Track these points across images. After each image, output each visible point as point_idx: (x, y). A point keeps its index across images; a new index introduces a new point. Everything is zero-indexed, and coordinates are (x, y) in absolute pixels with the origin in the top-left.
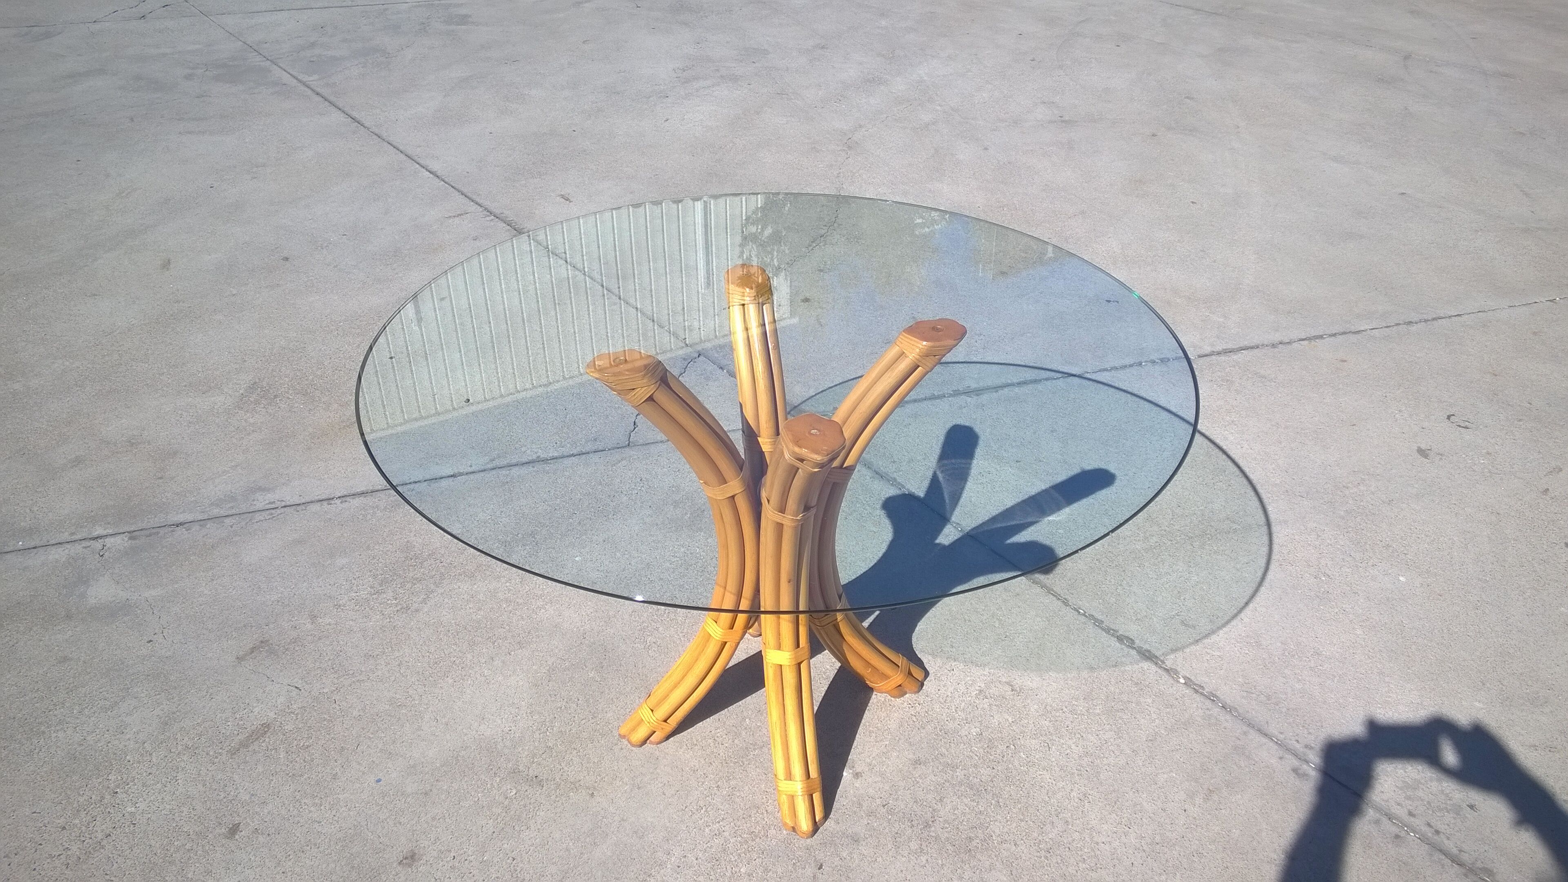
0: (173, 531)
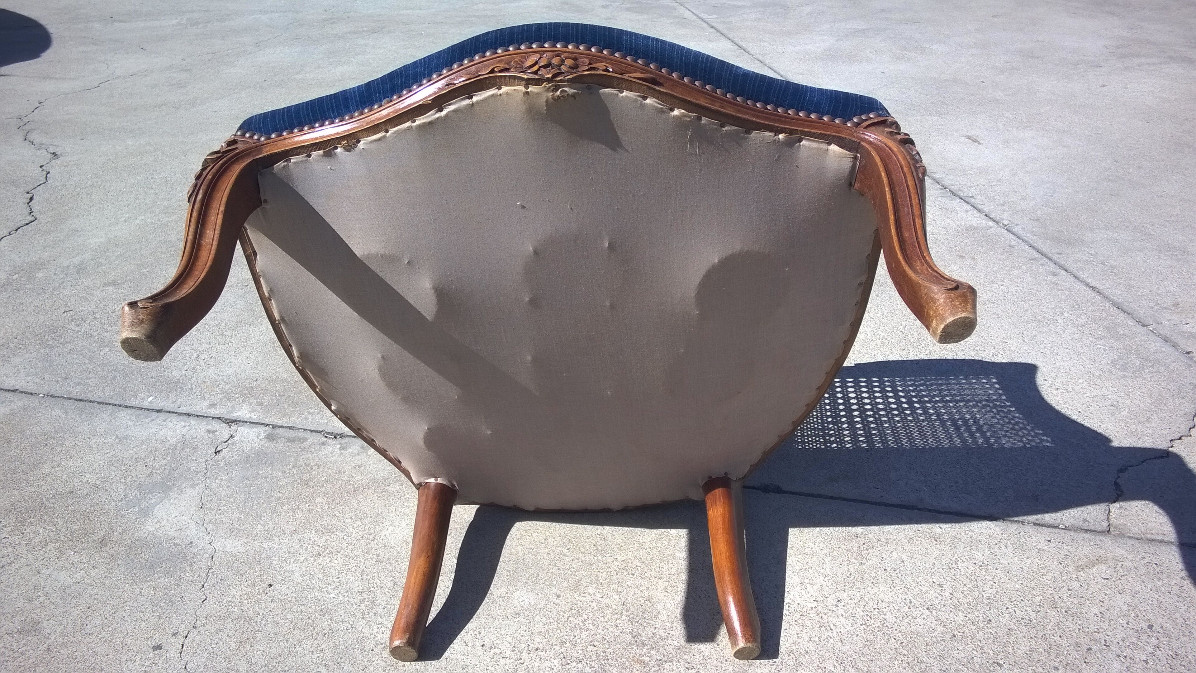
0: (324, 444)
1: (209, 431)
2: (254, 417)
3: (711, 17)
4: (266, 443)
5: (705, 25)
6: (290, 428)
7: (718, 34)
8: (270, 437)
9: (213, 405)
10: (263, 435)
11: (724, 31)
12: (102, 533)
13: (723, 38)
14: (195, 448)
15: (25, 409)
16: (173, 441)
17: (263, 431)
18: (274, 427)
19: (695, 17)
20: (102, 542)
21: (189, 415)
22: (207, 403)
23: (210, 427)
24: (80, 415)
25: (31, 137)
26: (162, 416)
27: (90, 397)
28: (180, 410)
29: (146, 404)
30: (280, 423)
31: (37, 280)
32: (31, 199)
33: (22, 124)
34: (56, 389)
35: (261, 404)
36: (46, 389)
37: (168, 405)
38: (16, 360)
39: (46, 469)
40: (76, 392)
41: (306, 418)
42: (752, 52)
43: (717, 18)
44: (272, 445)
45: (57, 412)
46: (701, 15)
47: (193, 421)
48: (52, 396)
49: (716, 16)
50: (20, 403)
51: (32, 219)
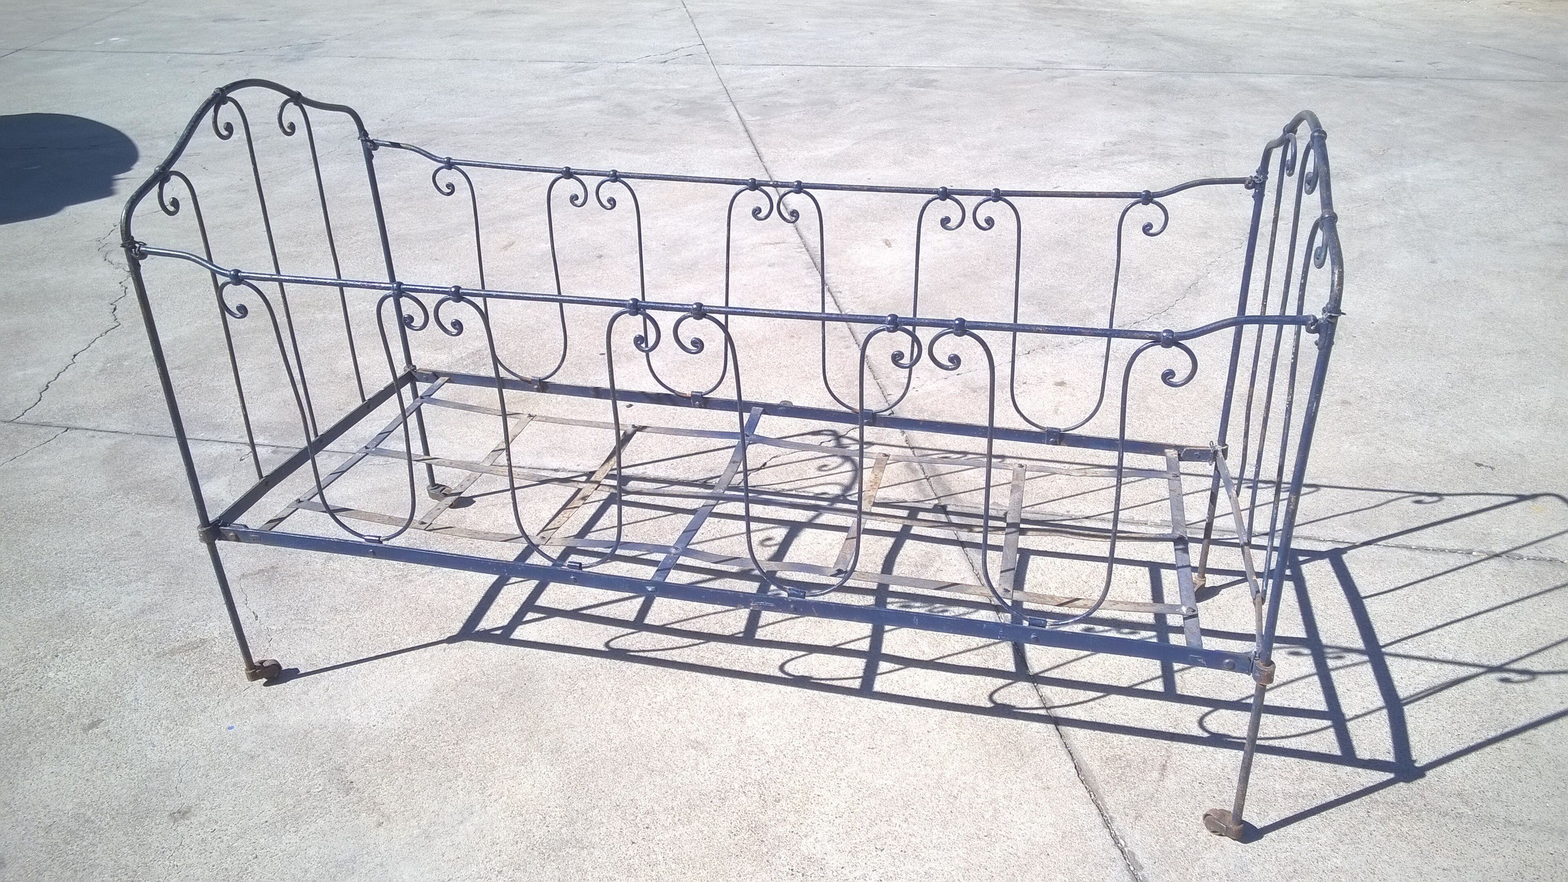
1: (237, 450)
2: (266, 442)
3: (754, 119)
4: (272, 455)
5: (742, 128)
6: (288, 447)
7: (748, 139)
8: (274, 452)
9: (240, 437)
10: (270, 451)
11: (754, 136)
12: (172, 497)
13: (749, 144)
14: (228, 458)
15: (123, 441)
16: (215, 455)
17: (270, 449)
18: (278, 447)
19: (738, 119)
20: (173, 501)
21: (226, 442)
22: (238, 436)
23: (238, 448)
24: (158, 443)
25: (110, 257)
26: (209, 443)
27: (164, 434)
28: (221, 440)
29: (200, 437)
30: (282, 445)
31: (124, 367)
32: (115, 309)
33: (101, 246)
34: (142, 430)
35: (271, 436)
36: (136, 431)
37: (213, 437)
38: (115, 415)
39: (139, 470)
40: (156, 431)
41: (298, 442)
42: (764, 160)
43: (759, 120)
44: (275, 456)
45: (144, 442)
46: (746, 117)
47: (228, 445)
48: (140, 434)
49: (759, 118)
50: (121, 438)
51: (117, 324)
